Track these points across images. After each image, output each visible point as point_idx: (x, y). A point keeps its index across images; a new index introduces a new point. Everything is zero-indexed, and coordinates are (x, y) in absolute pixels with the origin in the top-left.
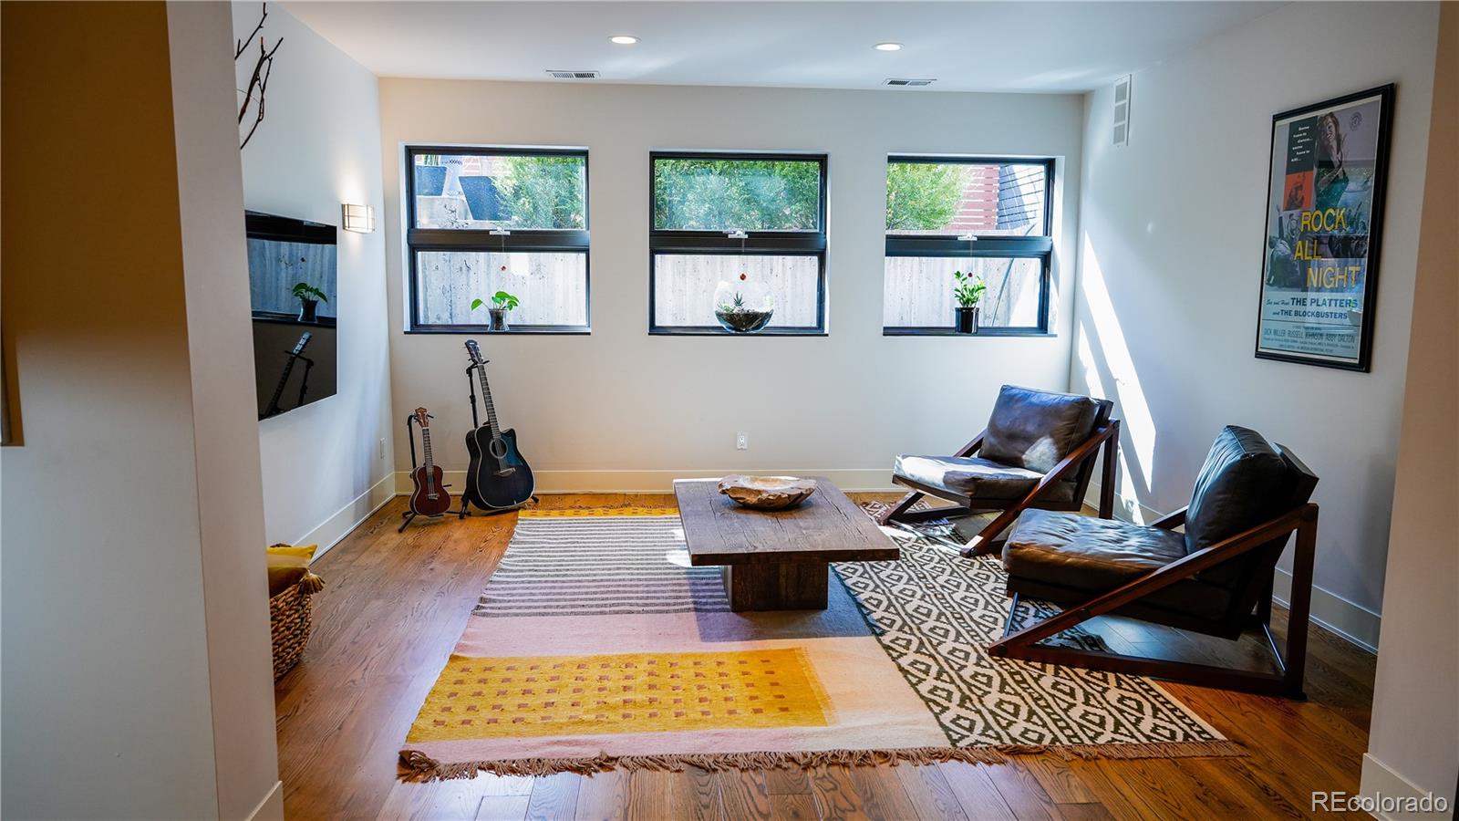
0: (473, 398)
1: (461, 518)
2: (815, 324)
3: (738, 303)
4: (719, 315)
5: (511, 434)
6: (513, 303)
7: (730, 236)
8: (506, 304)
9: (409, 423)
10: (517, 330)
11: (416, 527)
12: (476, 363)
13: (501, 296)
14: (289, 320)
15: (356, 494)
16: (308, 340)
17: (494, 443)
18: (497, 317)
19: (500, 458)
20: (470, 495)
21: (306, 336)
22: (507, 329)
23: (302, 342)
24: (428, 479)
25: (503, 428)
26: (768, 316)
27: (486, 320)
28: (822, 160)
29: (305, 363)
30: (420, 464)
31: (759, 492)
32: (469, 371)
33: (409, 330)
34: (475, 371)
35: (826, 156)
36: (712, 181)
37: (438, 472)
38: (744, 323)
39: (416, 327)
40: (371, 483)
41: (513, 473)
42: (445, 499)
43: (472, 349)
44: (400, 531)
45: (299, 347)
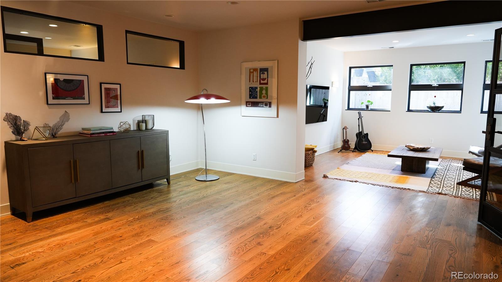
0: (359, 125)
1: (353, 152)
2: (459, 110)
3: (434, 104)
4: (428, 107)
5: (367, 134)
6: (372, 103)
7: (433, 86)
8: (370, 103)
9: (343, 130)
10: (372, 110)
11: (342, 152)
12: (360, 118)
13: (369, 101)
14: (321, 106)
15: (330, 144)
16: (324, 111)
17: (362, 136)
18: (367, 107)
19: (363, 139)
20: (356, 148)
21: (324, 110)
22: (370, 110)
23: (323, 111)
24: (346, 142)
25: (365, 133)
26: (443, 107)
27: (365, 107)
28: (464, 63)
29: (323, 116)
30: (344, 139)
31: (414, 147)
32: (359, 119)
33: (347, 109)
34: (360, 119)
35: (465, 62)
36: (428, 71)
37: (348, 141)
38: (435, 109)
39: (349, 109)
40: (334, 142)
41: (366, 143)
42: (349, 147)
43: (359, 114)
44: (338, 152)
45: (322, 112)
